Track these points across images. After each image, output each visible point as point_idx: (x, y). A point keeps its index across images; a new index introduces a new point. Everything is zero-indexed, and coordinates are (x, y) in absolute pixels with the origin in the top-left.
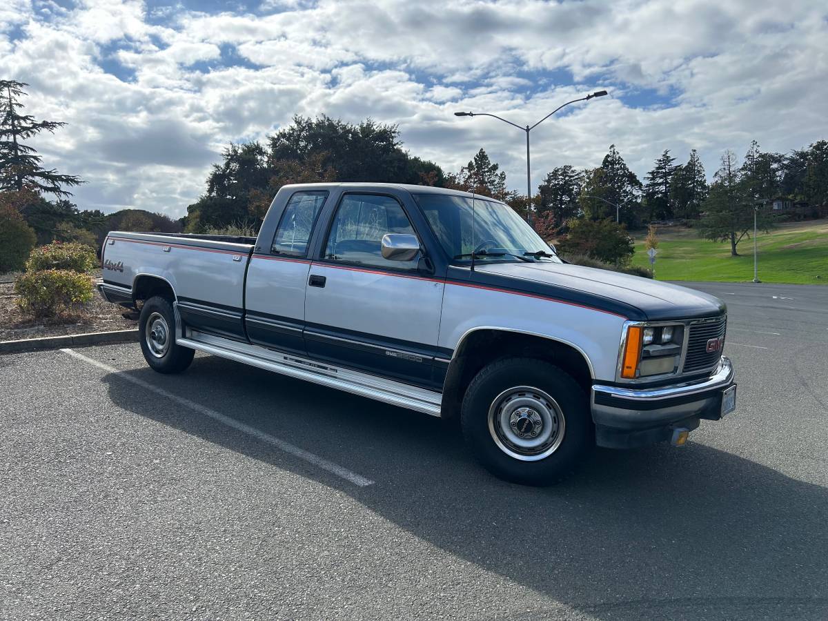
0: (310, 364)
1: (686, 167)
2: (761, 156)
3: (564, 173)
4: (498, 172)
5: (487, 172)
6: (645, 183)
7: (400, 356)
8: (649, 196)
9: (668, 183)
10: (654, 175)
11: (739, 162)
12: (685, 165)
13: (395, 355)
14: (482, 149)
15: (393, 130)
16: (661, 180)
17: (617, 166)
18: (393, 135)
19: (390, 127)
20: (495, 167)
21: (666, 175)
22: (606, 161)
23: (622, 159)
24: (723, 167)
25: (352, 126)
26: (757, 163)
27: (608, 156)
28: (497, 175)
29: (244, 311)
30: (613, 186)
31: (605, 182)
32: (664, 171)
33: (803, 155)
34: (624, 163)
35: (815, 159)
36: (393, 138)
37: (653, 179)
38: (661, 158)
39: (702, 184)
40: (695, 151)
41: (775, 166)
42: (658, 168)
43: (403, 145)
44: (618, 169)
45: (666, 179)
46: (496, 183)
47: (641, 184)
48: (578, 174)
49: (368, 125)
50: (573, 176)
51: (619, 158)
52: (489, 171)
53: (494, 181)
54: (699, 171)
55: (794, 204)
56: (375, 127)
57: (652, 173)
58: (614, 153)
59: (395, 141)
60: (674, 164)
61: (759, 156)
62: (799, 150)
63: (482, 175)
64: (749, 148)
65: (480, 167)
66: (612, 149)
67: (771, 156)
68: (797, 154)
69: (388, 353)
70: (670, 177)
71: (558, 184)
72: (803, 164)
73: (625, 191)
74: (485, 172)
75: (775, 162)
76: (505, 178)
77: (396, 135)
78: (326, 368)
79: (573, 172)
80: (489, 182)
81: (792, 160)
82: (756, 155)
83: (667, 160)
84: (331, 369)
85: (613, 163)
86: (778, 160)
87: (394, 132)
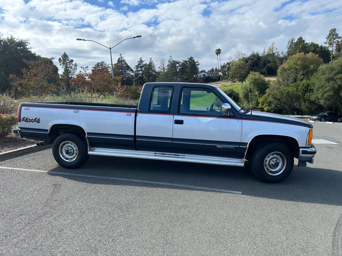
0: (170, 155)
1: (149, 64)
2: (173, 61)
3: (102, 65)
4: (74, 63)
5: (69, 63)
6: (134, 70)
7: (224, 147)
8: (137, 75)
9: (143, 70)
10: (137, 67)
11: (166, 63)
12: (148, 64)
13: (221, 147)
14: (65, 53)
15: (26, 42)
16: (140, 69)
17: (123, 63)
18: (26, 44)
19: (24, 40)
20: (72, 61)
21: (141, 67)
22: (118, 61)
23: (125, 60)
24: (161, 65)
25: (3, 38)
26: (172, 64)
27: (119, 59)
28: (73, 64)
29: (135, 136)
30: (122, 71)
31: (119, 69)
32: (141, 65)
33: (186, 62)
34: (126, 61)
35: (190, 63)
36: (26, 45)
37: (137, 68)
38: (139, 60)
39: (155, 71)
40: (151, 58)
41: (177, 65)
42: (138, 64)
43: (32, 49)
44: (124, 64)
45: (142, 69)
46: (73, 68)
47: (133, 70)
48: (107, 66)
49: (11, 38)
50: (106, 66)
51: (124, 59)
52: (69, 62)
53: (72, 67)
54: (153, 66)
55: (184, 79)
56: (15, 40)
57: (137, 66)
58: (122, 58)
59: (28, 47)
60: (144, 63)
61: (172, 61)
62: (185, 60)
63: (66, 64)
64: (169, 58)
65: (64, 61)
66: (121, 56)
67: (176, 62)
68: (184, 61)
69: (217, 147)
70: (143, 68)
71: (99, 69)
72: (186, 64)
73: (127, 73)
74: (67, 63)
75: (178, 64)
76: (77, 66)
77: (28, 44)
78: (179, 155)
79: (105, 64)
80: (70, 67)
81: (182, 63)
82: (171, 61)
83: (141, 61)
84: (181, 155)
85: (121, 61)
86: (178, 63)
87: (27, 43)
